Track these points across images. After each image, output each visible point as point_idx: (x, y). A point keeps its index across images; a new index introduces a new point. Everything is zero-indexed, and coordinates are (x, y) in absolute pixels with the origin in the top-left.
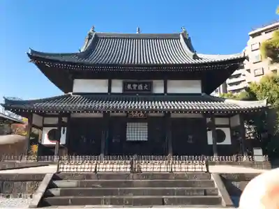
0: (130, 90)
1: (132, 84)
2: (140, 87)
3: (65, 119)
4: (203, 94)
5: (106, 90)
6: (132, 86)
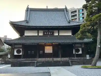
0: (46, 34)
2: (50, 33)
4: (72, 36)
5: (37, 35)
6: (46, 33)
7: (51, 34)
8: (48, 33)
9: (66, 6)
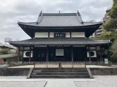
1: (58, 34)
2: (61, 35)
3: (32, 48)
4: (86, 38)
5: (47, 37)
6: (57, 35)
7: (63, 36)
8: (59, 35)
9: (78, 11)
